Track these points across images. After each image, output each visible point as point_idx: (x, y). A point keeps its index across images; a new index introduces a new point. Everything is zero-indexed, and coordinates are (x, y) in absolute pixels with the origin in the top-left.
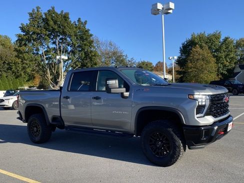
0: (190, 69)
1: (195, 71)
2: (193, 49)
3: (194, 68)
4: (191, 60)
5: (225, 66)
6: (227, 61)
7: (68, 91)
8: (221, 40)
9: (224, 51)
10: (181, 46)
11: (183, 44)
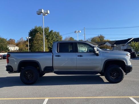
0: (35, 44)
1: (38, 46)
2: (37, 34)
3: (37, 44)
4: (35, 40)
5: (51, 44)
6: (52, 42)
7: (58, 52)
8: (49, 31)
9: (51, 37)
10: (30, 31)
11: (31, 31)
